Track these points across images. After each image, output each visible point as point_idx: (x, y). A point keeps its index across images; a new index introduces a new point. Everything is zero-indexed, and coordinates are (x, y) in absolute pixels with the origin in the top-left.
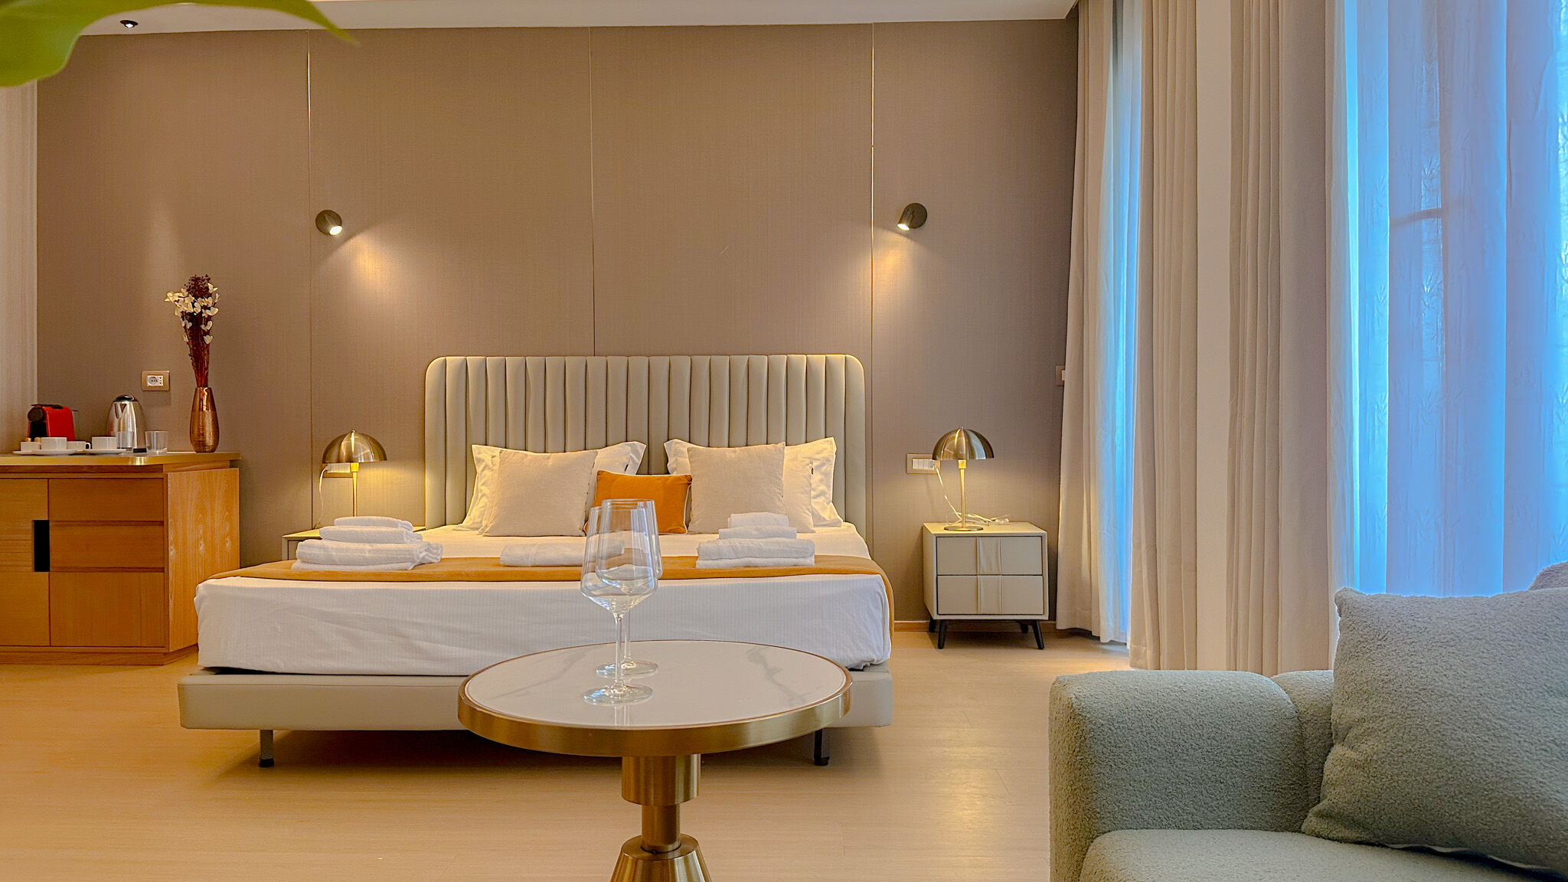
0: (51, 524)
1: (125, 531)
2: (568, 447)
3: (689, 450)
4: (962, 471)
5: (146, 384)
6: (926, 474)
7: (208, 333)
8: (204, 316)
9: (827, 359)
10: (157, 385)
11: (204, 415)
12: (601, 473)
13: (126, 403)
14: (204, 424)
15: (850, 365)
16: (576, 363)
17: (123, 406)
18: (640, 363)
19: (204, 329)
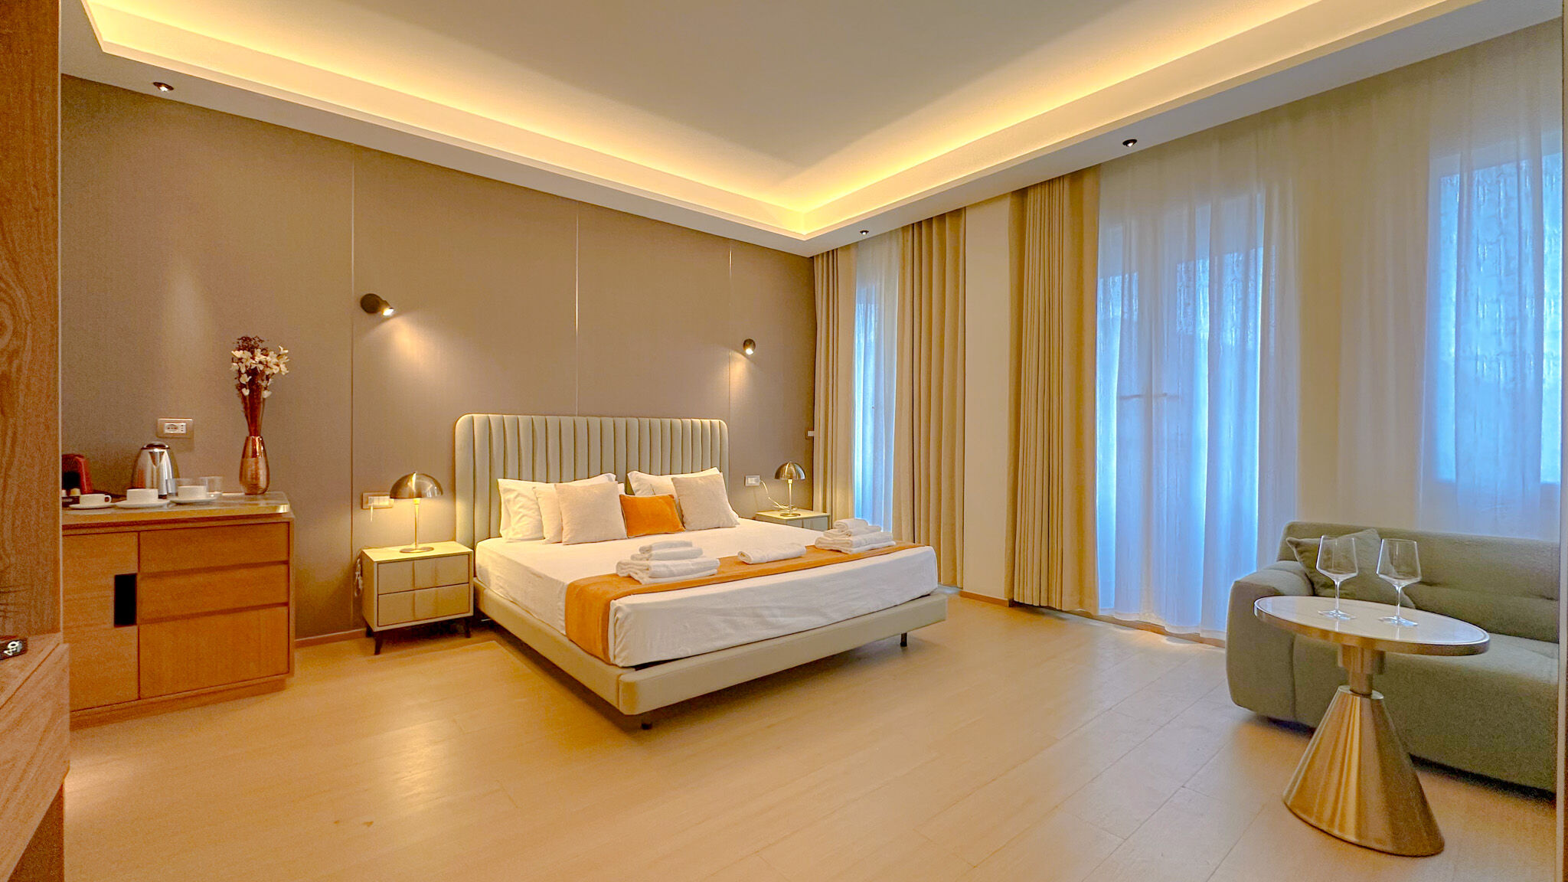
0: (139, 578)
2: (564, 478)
3: (672, 479)
4: (790, 486)
5: (163, 431)
6: (753, 487)
7: (266, 389)
8: (267, 373)
9: (711, 422)
10: (177, 432)
11: (257, 463)
12: (620, 496)
13: (162, 450)
14: (257, 469)
15: (722, 427)
16: (567, 421)
17: (162, 454)
18: (608, 422)
19: (264, 384)
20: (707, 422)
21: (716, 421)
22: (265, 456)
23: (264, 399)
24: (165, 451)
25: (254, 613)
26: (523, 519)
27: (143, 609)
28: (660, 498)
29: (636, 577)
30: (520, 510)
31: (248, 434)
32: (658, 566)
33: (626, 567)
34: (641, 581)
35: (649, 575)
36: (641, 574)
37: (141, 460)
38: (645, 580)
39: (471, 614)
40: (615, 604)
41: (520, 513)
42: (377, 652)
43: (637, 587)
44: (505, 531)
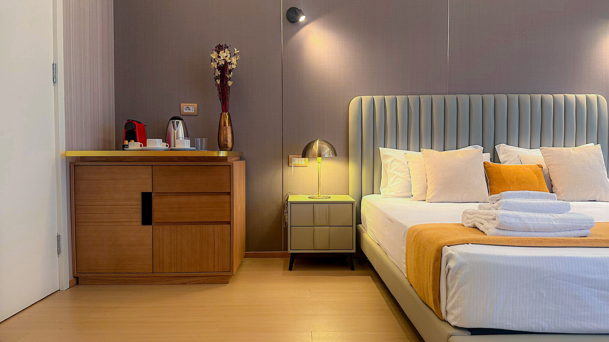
0: (153, 195)
1: (204, 198)
5: (183, 111)
7: (230, 80)
8: (229, 68)
9: (587, 99)
10: (190, 111)
11: (226, 129)
12: (484, 163)
13: (179, 121)
14: (226, 134)
15: (600, 100)
16: (438, 99)
17: (178, 123)
18: (477, 98)
19: (228, 77)
20: (582, 97)
21: (593, 97)
22: (231, 126)
23: (230, 86)
24: (180, 121)
25: (211, 227)
26: (398, 179)
27: (156, 215)
28: (527, 167)
29: (481, 228)
30: (395, 172)
31: (222, 112)
32: (508, 216)
33: (472, 216)
34: (486, 231)
35: (495, 226)
36: (486, 224)
37: (169, 128)
38: (490, 229)
39: (354, 251)
40: (448, 251)
41: (395, 174)
42: (291, 269)
43: (480, 236)
44: (384, 189)
